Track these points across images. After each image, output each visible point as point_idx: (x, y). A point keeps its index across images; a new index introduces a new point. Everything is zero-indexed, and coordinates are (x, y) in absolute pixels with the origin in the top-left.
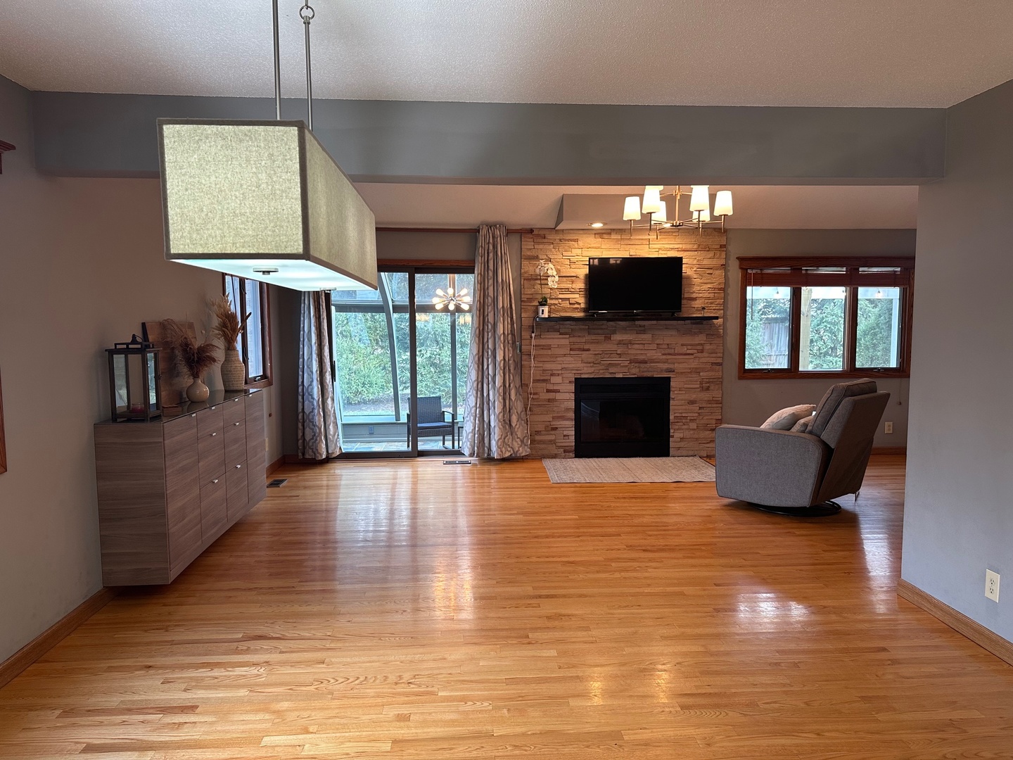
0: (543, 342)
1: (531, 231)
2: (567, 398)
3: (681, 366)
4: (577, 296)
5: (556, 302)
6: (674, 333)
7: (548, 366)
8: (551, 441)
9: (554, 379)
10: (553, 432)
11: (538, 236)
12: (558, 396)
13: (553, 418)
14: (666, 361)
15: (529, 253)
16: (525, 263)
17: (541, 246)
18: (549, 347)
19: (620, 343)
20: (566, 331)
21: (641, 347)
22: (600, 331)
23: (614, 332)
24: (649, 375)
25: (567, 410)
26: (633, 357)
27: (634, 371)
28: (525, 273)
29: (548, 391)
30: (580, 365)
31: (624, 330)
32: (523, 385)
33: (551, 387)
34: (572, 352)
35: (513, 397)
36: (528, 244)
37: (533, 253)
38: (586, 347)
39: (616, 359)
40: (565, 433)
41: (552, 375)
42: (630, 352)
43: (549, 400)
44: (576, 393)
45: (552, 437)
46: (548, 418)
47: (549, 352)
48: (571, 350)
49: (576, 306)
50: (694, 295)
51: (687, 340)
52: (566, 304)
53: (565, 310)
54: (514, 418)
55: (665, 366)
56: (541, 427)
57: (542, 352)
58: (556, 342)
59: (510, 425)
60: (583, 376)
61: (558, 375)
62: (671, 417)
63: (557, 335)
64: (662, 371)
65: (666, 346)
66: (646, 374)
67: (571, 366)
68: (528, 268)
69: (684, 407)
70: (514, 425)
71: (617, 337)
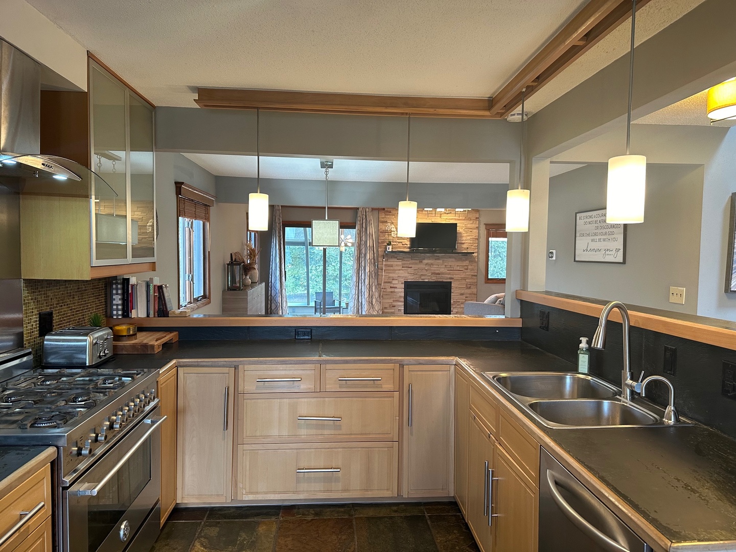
0: (389, 263)
1: (384, 209)
2: (400, 291)
3: (457, 276)
4: (406, 241)
5: (396, 243)
6: (453, 260)
7: (391, 275)
8: (392, 312)
9: (394, 282)
10: (393, 308)
11: (387, 211)
12: (396, 290)
13: (393, 301)
14: (449, 274)
15: (382, 220)
16: (380, 224)
17: (388, 216)
18: (392, 266)
19: (427, 264)
20: (401, 258)
21: (437, 266)
22: (417, 258)
23: (424, 259)
24: (441, 280)
25: (400, 297)
26: (433, 271)
27: (433, 278)
28: (380, 229)
29: (391, 287)
30: (407, 275)
31: (429, 258)
32: (379, 284)
33: (392, 285)
34: (403, 269)
35: (374, 290)
36: (382, 215)
37: (385, 220)
38: (410, 266)
39: (424, 272)
40: (399, 308)
41: (393, 279)
42: (432, 269)
43: (391, 292)
44: (404, 289)
45: (393, 311)
46: (391, 301)
47: (392, 268)
48: (403, 267)
49: (405, 246)
50: (463, 242)
51: (460, 263)
52: (400, 245)
53: (400, 247)
54: (374, 300)
55: (449, 276)
56: (387, 305)
57: (388, 268)
58: (395, 263)
59: (372, 304)
60: (408, 280)
61: (396, 280)
62: (452, 302)
63: (396, 260)
64: (447, 278)
65: (449, 266)
66: (439, 280)
67: (402, 275)
68: (382, 227)
69: (458, 297)
70: (374, 304)
71: (426, 261)
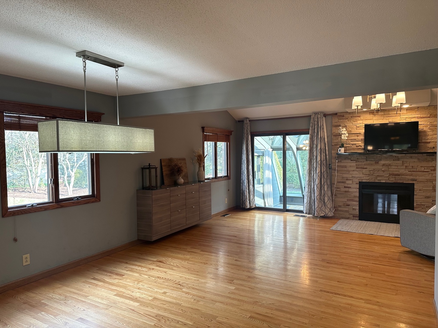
0: (342, 164)
1: (336, 114)
2: (355, 191)
3: (421, 178)
4: (360, 142)
5: (349, 145)
6: (416, 160)
7: (345, 176)
8: (346, 211)
9: (348, 182)
10: (347, 207)
11: (340, 116)
12: (350, 190)
13: (347, 200)
14: (411, 175)
15: (336, 124)
16: (334, 128)
17: (342, 120)
18: (346, 167)
19: (384, 165)
20: (355, 159)
21: (396, 167)
22: (372, 159)
23: (381, 160)
24: (401, 182)
25: (355, 197)
26: (391, 173)
27: (392, 179)
28: (334, 133)
29: (345, 187)
30: (361, 175)
31: (386, 158)
32: (332, 184)
33: (346, 185)
34: (357, 169)
35: (326, 189)
36: (335, 120)
37: (338, 124)
38: (365, 167)
39: (381, 173)
40: (354, 208)
41: (347, 180)
42: (389, 170)
43: (346, 192)
44: (359, 189)
45: (347, 209)
46: (345, 200)
47: (345, 169)
48: (357, 168)
49: (360, 147)
50: (429, 141)
51: (425, 164)
52: (354, 147)
53: (354, 149)
54: (326, 199)
55: (411, 177)
56: (341, 204)
57: (341, 169)
58: (349, 164)
59: (324, 202)
60: (363, 181)
61: (350, 180)
62: (415, 204)
63: (349, 161)
64: (408, 180)
65: (411, 167)
66: (399, 181)
67: (356, 176)
68: (335, 130)
69: (423, 200)
70: (326, 202)
71: (382, 162)
